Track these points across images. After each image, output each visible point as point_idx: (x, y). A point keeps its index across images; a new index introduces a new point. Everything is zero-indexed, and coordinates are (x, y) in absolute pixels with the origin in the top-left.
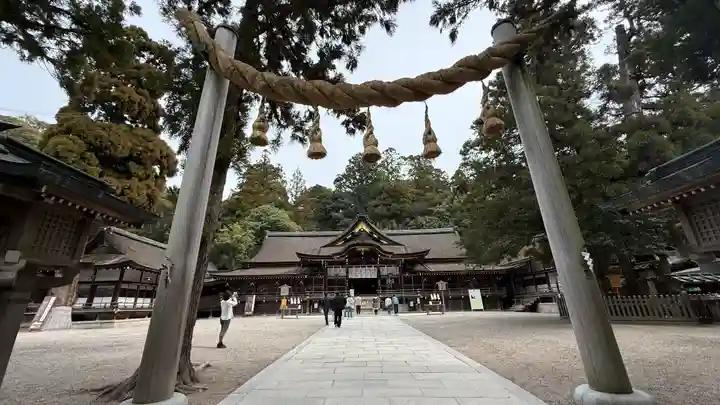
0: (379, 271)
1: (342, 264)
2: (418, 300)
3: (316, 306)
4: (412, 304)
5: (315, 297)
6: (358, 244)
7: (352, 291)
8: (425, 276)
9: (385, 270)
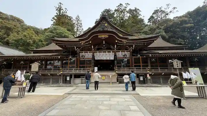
0: (115, 55)
1: (89, 50)
2: (148, 75)
3: (68, 79)
4: (142, 78)
5: (67, 72)
6: (99, 32)
7: (96, 69)
8: (152, 58)
9: (120, 54)
